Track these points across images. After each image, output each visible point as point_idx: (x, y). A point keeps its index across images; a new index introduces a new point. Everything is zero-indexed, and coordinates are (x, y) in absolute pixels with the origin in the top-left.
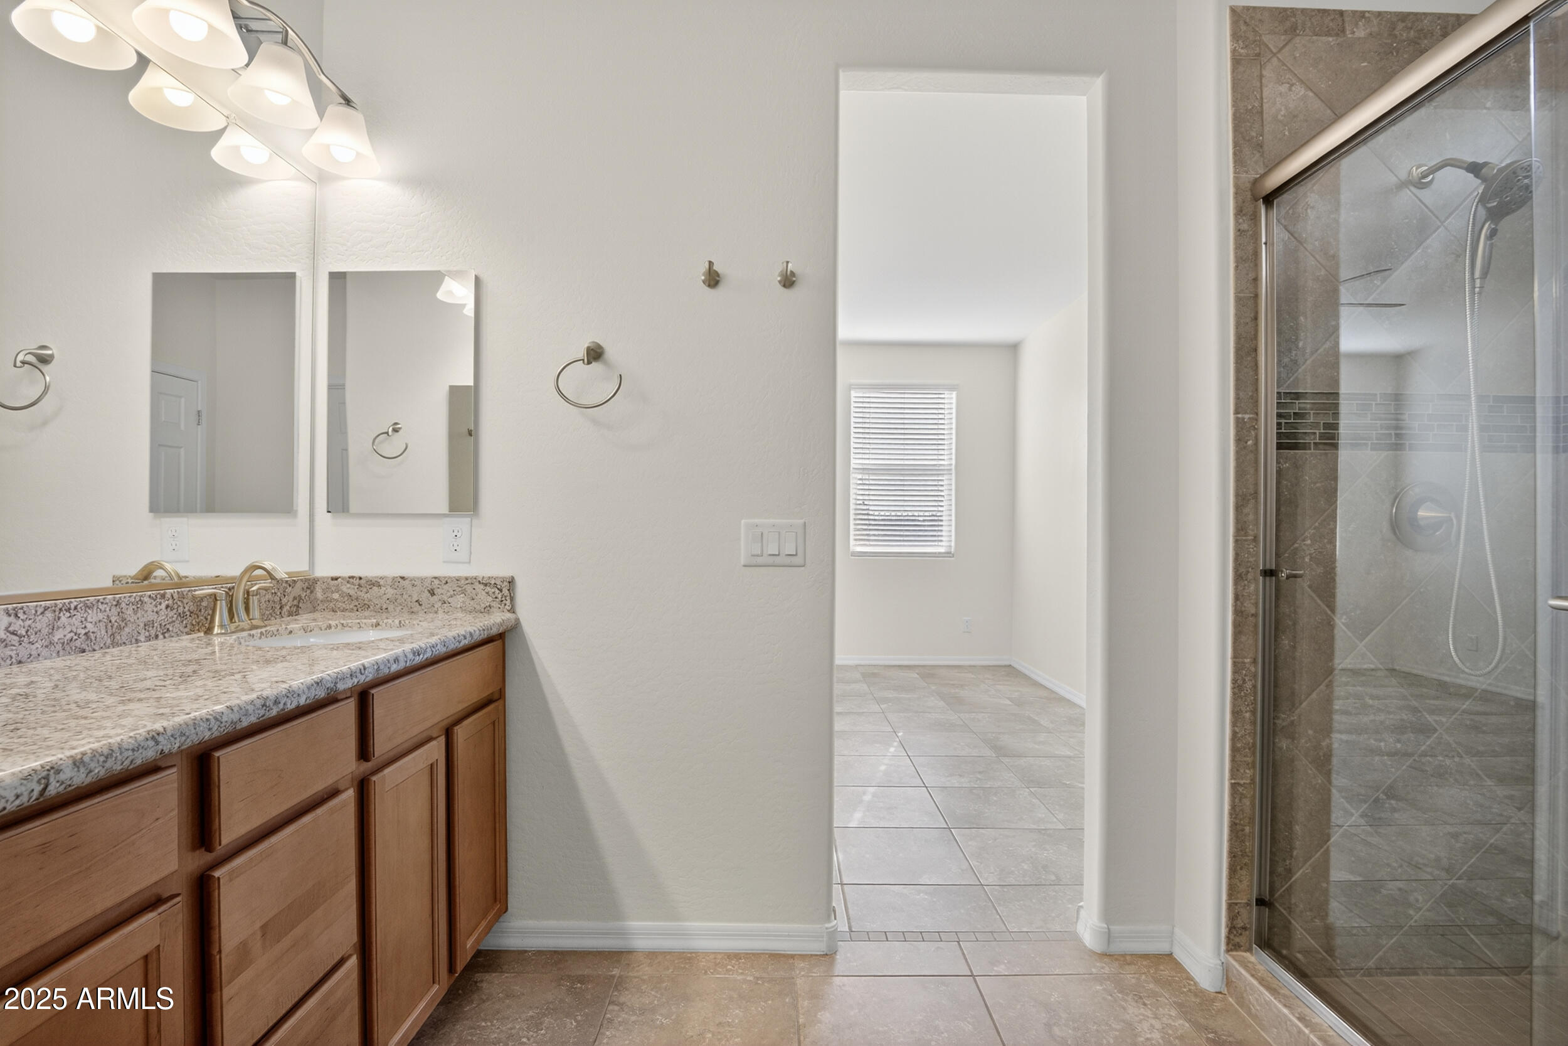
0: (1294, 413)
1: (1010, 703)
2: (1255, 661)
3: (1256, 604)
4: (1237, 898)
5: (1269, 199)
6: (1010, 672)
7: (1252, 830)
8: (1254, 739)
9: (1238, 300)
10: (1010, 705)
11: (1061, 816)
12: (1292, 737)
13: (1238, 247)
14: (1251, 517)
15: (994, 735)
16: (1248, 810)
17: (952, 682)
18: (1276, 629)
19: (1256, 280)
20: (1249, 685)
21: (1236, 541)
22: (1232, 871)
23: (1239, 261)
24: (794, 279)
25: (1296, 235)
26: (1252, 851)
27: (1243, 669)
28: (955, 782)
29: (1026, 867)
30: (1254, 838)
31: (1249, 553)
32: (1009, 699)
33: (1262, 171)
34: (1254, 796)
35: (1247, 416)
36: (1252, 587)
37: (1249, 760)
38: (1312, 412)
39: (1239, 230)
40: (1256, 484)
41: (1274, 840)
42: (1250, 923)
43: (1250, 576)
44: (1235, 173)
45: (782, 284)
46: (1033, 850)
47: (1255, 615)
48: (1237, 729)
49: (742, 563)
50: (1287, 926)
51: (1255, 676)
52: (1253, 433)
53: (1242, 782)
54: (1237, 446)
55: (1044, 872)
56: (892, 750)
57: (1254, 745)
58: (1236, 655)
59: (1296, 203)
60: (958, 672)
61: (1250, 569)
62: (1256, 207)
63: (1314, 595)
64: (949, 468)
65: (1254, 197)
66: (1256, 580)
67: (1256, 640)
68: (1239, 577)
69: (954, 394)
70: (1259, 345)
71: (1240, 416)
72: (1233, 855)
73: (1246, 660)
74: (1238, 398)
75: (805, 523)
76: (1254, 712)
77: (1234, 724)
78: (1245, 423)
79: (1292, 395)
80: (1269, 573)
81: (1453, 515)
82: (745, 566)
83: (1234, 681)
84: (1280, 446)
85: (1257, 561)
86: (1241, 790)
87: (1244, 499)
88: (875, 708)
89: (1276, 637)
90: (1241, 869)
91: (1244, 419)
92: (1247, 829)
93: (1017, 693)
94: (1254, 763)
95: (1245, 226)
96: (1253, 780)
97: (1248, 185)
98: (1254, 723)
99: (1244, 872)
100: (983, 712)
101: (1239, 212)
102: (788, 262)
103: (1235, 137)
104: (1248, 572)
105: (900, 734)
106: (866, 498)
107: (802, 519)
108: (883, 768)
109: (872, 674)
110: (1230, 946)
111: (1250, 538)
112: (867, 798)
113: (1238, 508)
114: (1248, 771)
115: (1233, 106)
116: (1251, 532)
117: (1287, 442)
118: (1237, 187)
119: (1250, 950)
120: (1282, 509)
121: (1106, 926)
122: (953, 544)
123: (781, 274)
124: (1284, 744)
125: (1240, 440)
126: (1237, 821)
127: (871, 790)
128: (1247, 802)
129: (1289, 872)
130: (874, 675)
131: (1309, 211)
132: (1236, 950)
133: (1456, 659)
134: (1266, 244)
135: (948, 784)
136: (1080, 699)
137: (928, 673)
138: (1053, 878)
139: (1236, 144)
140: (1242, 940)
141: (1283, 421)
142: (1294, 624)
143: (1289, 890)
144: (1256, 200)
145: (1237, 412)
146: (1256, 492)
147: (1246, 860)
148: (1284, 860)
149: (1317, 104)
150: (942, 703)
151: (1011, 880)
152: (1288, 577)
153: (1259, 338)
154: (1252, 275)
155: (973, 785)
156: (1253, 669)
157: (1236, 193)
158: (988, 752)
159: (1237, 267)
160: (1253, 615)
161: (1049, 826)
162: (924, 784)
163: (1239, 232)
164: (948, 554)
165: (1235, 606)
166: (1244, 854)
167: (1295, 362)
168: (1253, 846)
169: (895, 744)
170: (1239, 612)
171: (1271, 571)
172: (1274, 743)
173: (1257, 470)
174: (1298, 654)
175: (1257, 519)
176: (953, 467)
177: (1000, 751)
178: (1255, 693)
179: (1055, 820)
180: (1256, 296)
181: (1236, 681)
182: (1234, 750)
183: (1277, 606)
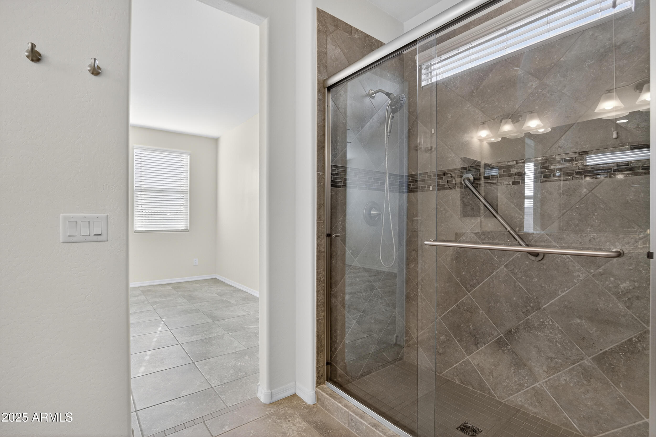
0: (336, 173)
1: (217, 295)
2: (324, 270)
3: (324, 248)
4: (319, 365)
5: (330, 88)
6: (216, 281)
7: (324, 336)
8: (324, 300)
9: (318, 126)
10: (217, 296)
11: (244, 343)
12: (336, 297)
13: (318, 105)
14: (322, 213)
15: (211, 312)
16: (322, 329)
17: (189, 289)
18: (331, 257)
19: (324, 120)
20: (322, 279)
21: (318, 223)
22: (318, 353)
23: (319, 111)
24: (100, 71)
25: (337, 106)
26: (324, 345)
27: (320, 274)
28: (194, 338)
29: (231, 372)
30: (324, 340)
31: (321, 227)
32: (216, 293)
33: (326, 77)
34: (324, 322)
35: (321, 173)
36: (323, 241)
37: (322, 309)
38: (341, 174)
39: (319, 98)
40: (324, 200)
41: (331, 338)
42: (324, 373)
43: (322, 237)
44: (318, 75)
45: (91, 72)
46: (234, 362)
47: (324, 252)
48: (318, 298)
49: (61, 241)
50: (336, 370)
51: (324, 276)
52: (323, 180)
53: (320, 318)
54: (318, 185)
55: (240, 372)
56: (160, 329)
57: (324, 302)
58: (318, 268)
59: (337, 93)
60: (192, 284)
61: (322, 234)
62: (324, 91)
63: (342, 243)
64: (186, 191)
65: (324, 86)
66: (324, 238)
67: (324, 262)
68: (319, 237)
69: (189, 157)
70: (325, 146)
71: (319, 173)
72: (318, 348)
73: (321, 270)
74: (318, 166)
75: (107, 216)
76: (324, 290)
77: (317, 296)
78: (320, 176)
79: (335, 167)
80: (329, 235)
81: (381, 213)
82: (62, 243)
83: (317, 279)
84: (332, 186)
85: (324, 231)
86: (320, 321)
87: (320, 206)
88: (150, 308)
89: (331, 260)
90: (321, 352)
91: (320, 174)
92: (322, 336)
93: (219, 291)
94: (324, 310)
95: (320, 97)
96: (324, 316)
97: (322, 82)
98: (324, 294)
99: (321, 354)
100: (205, 302)
101: (319, 91)
102: (95, 59)
103: (318, 61)
104: (321, 235)
105: (164, 320)
106: (142, 203)
107: (105, 213)
108: (155, 339)
109: (146, 291)
110: (318, 384)
111: (322, 221)
112: (147, 358)
113: (318, 209)
114: (322, 313)
115: (318, 48)
116: (322, 219)
117: (334, 184)
118: (318, 80)
119: (324, 383)
120: (332, 210)
121: (270, 391)
122: (188, 226)
123: (90, 66)
124: (334, 300)
125: (319, 182)
126: (319, 334)
127: (149, 353)
128: (322, 325)
129: (336, 349)
130: (149, 291)
131: (341, 97)
132: (320, 385)
133: (382, 261)
134: (327, 106)
135: (192, 340)
136: (256, 294)
137: (177, 286)
138: (244, 374)
139: (318, 64)
140: (322, 380)
141: (333, 176)
142: (336, 254)
143: (336, 356)
144: (325, 88)
145: (318, 171)
146: (324, 204)
147: (322, 348)
148: (334, 345)
149: (343, 58)
150: (185, 300)
151: (226, 381)
152: (336, 236)
153: (325, 143)
154: (323, 118)
155: (203, 338)
156: (323, 273)
157: (318, 83)
158: (209, 320)
159: (318, 113)
160: (323, 252)
161: (239, 349)
162: (179, 343)
163: (319, 99)
164: (186, 230)
165: (317, 249)
166: (321, 346)
167: (336, 154)
168: (324, 342)
169: (161, 325)
170: (319, 252)
171: (329, 234)
172: (331, 301)
173: (324, 195)
174: (337, 266)
175: (324, 214)
176: (188, 190)
177: (215, 318)
178: (324, 283)
179: (242, 346)
180: (324, 126)
181: (318, 279)
182: (318, 306)
183: (331, 248)
